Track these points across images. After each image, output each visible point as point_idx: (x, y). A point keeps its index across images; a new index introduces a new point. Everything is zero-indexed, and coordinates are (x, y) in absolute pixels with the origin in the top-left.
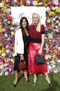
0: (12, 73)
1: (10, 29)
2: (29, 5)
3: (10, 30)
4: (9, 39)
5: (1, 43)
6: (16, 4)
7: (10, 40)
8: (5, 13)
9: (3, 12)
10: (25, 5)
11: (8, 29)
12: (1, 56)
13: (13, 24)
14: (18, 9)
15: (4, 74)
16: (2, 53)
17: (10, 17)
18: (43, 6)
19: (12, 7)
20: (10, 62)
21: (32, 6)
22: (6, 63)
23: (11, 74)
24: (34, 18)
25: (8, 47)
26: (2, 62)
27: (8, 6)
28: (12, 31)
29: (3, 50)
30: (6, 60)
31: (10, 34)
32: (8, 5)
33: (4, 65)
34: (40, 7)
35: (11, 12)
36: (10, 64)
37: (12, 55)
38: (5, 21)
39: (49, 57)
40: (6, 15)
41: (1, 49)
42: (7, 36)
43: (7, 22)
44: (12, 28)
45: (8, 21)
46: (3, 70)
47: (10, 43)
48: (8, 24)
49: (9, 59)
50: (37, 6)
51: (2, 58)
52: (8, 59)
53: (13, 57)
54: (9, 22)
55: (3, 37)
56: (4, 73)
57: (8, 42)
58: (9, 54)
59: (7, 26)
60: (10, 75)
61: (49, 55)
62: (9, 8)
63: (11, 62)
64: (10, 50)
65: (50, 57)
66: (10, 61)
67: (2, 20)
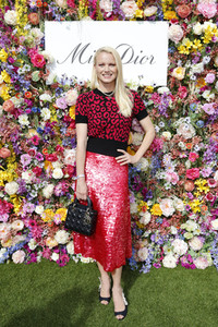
0: (39, 258)
1: (38, 98)
2: (108, 15)
3: (38, 104)
4: (32, 133)
5: (7, 146)
6: (65, 13)
7: (35, 138)
8: (26, 43)
9: (17, 40)
10: (95, 18)
11: (32, 99)
12: (4, 192)
13: (50, 80)
14: (68, 28)
15: (10, 258)
16: (5, 182)
17: (39, 57)
18: (158, 19)
19: (48, 24)
20: (32, 218)
21: (120, 20)
22: (20, 218)
23: (35, 261)
24: (103, 65)
25: (29, 162)
26: (4, 212)
27: (34, 20)
28: (45, 106)
29: (11, 171)
30: (21, 208)
31: (36, 117)
32: (34, 17)
33: (10, 226)
34: (146, 22)
35: (43, 39)
36: (32, 224)
37: (40, 190)
38: (22, 70)
39: (178, 207)
40: (29, 50)
41: (5, 167)
42: (27, 123)
43: (29, 73)
44: (45, 97)
45: (33, 70)
46: (8, 245)
47: (35, 148)
48: (33, 83)
49: (30, 204)
50: (138, 19)
51: (6, 199)
52: (25, 206)
53: (44, 199)
54: (36, 75)
55: (12, 126)
56: (11, 255)
57: (29, 145)
58: (32, 188)
59: (30, 90)
60: (30, 262)
61: (176, 198)
62: (38, 26)
63: (36, 217)
64: (34, 171)
65: (181, 206)
66: (34, 213)
67: (11, 67)
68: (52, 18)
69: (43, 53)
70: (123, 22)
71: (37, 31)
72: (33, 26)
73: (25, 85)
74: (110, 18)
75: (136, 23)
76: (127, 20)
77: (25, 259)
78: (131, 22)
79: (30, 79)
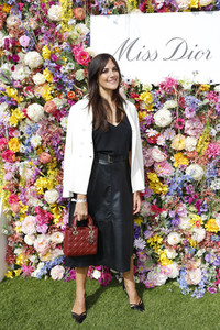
2: (159, 7)
5: (47, 150)
6: (112, 6)
8: (70, 40)
9: (60, 37)
10: (144, 10)
11: (75, 100)
12: (44, 201)
14: (115, 22)
15: (49, 274)
16: (45, 190)
17: (84, 54)
18: (216, 9)
19: (93, 18)
21: (173, 11)
22: (60, 229)
26: (43, 223)
27: (80, 15)
29: (52, 178)
30: (61, 219)
32: (79, 12)
33: (49, 238)
34: (202, 13)
35: (88, 35)
38: (65, 68)
40: (73, 47)
41: (45, 173)
43: (73, 71)
45: (77, 69)
46: (46, 259)
48: (76, 82)
50: (193, 10)
51: (45, 208)
54: (80, 74)
55: (54, 128)
56: (49, 271)
60: (69, 279)
62: (83, 21)
67: (54, 64)
68: (98, 12)
69: (88, 50)
70: (176, 13)
71: (82, 27)
72: (78, 21)
73: (68, 85)
74: (162, 10)
75: (191, 13)
76: (181, 11)
77: (65, 275)
78: (184, 13)
79: (74, 78)
